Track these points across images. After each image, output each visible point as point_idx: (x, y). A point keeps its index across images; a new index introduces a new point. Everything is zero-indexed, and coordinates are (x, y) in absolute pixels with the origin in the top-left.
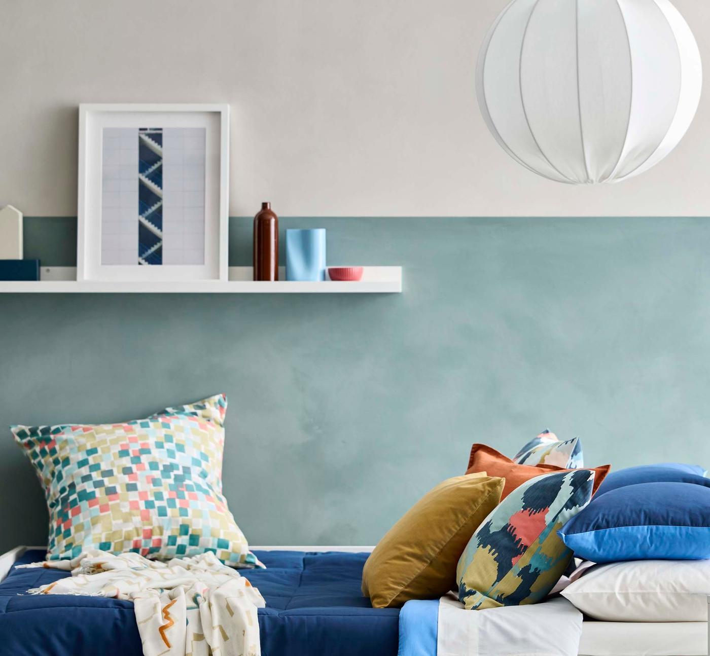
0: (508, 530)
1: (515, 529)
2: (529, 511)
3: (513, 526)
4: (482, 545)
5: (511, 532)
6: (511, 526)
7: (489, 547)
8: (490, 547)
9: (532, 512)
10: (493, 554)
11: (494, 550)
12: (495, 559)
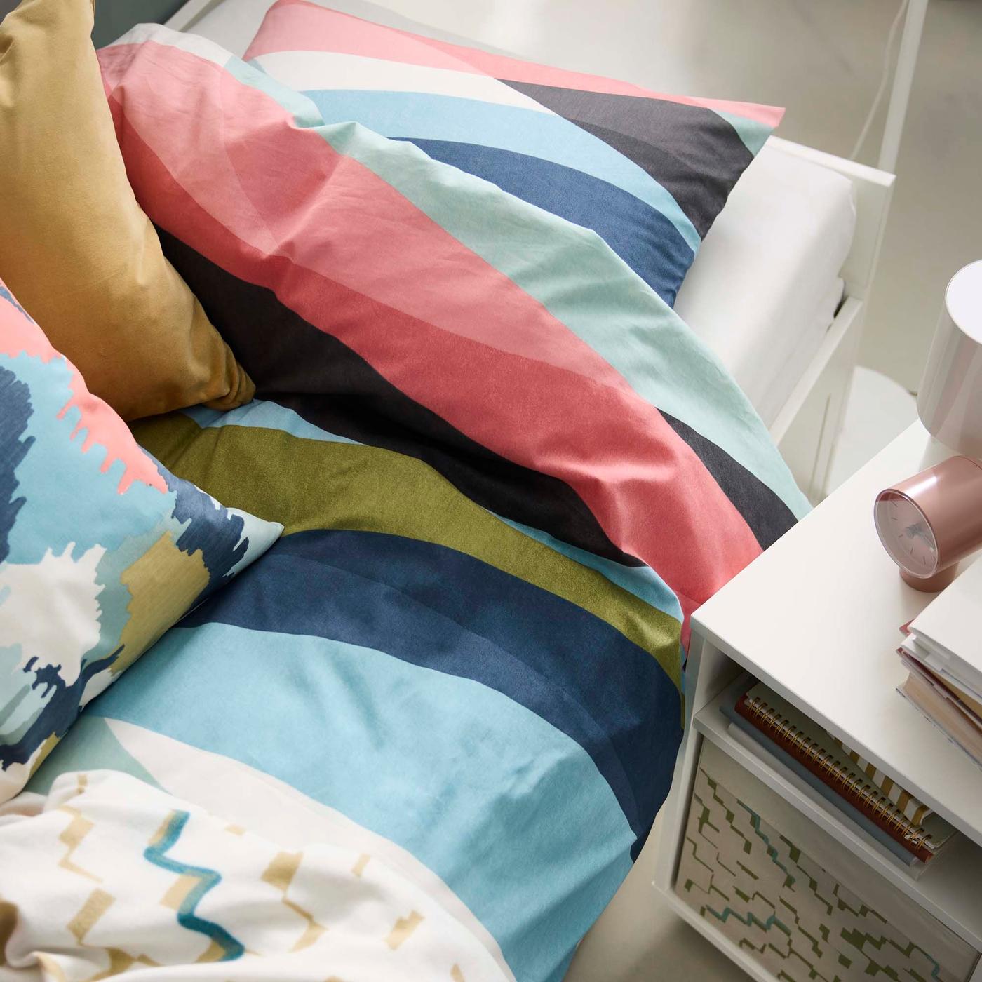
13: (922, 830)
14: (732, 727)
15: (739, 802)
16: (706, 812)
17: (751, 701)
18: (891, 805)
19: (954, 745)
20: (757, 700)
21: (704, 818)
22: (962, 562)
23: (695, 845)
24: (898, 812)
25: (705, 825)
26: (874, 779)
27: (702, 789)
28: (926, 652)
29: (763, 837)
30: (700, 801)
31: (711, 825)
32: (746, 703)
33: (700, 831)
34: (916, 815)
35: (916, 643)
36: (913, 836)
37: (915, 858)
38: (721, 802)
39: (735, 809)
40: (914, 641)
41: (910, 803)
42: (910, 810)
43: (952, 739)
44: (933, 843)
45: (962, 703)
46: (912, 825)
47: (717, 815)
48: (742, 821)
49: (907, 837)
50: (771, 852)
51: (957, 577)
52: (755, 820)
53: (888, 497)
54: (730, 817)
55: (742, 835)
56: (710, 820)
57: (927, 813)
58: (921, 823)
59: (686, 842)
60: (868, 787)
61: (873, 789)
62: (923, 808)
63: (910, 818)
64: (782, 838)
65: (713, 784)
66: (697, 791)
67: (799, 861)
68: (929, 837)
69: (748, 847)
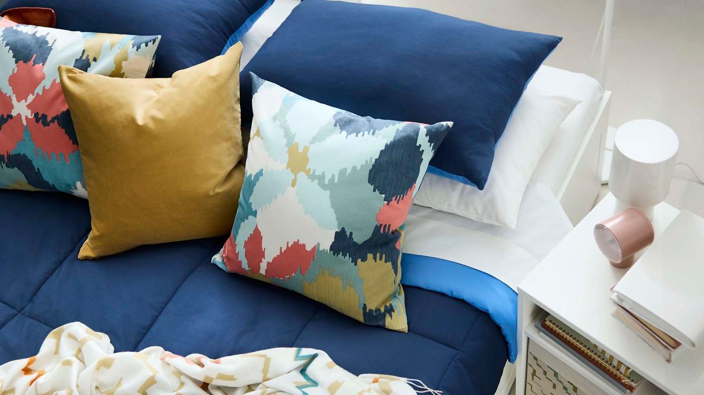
0: (382, 231)
1: (390, 225)
2: (396, 200)
3: (386, 225)
4: (359, 260)
5: (386, 231)
6: (383, 226)
7: (370, 256)
8: (372, 255)
9: (399, 199)
10: (381, 259)
11: (378, 255)
12: (386, 262)
13: (629, 378)
14: (541, 333)
15: (548, 366)
16: (534, 371)
17: (548, 322)
18: (614, 367)
19: (640, 339)
20: (551, 321)
21: (534, 374)
22: (636, 255)
23: (531, 386)
24: (618, 370)
25: (535, 377)
26: (606, 355)
27: (531, 361)
28: (622, 301)
29: (560, 382)
30: (531, 366)
31: (536, 376)
32: (546, 323)
33: (533, 379)
34: (626, 371)
35: (618, 297)
36: (626, 381)
37: (628, 391)
38: (540, 367)
39: (547, 370)
40: (617, 296)
41: (622, 366)
42: (623, 369)
43: (638, 336)
44: (635, 383)
45: (641, 322)
46: (624, 375)
47: (539, 372)
48: (550, 374)
49: (623, 381)
50: (565, 388)
51: (635, 262)
52: (556, 374)
53: (600, 228)
54: (545, 373)
55: (551, 381)
56: (536, 375)
57: (630, 371)
58: (628, 374)
59: (527, 384)
60: (603, 359)
61: (606, 360)
62: (628, 368)
63: (623, 372)
64: (569, 382)
65: (536, 359)
66: (529, 362)
67: (577, 392)
68: (633, 381)
69: (554, 386)
